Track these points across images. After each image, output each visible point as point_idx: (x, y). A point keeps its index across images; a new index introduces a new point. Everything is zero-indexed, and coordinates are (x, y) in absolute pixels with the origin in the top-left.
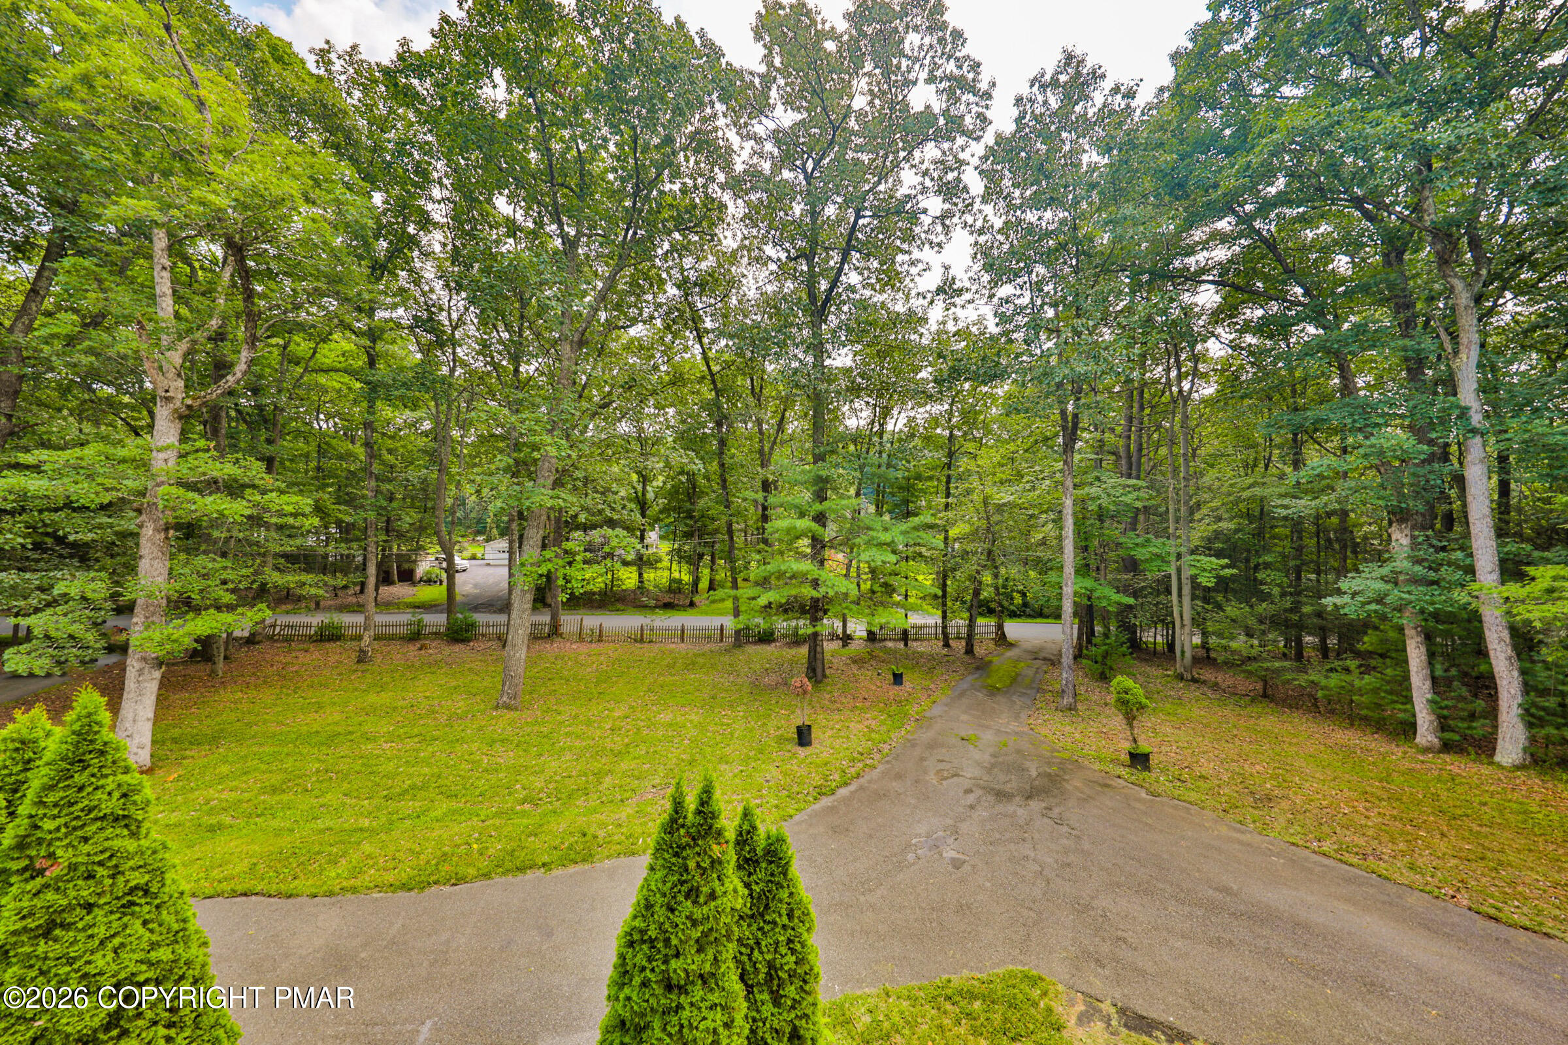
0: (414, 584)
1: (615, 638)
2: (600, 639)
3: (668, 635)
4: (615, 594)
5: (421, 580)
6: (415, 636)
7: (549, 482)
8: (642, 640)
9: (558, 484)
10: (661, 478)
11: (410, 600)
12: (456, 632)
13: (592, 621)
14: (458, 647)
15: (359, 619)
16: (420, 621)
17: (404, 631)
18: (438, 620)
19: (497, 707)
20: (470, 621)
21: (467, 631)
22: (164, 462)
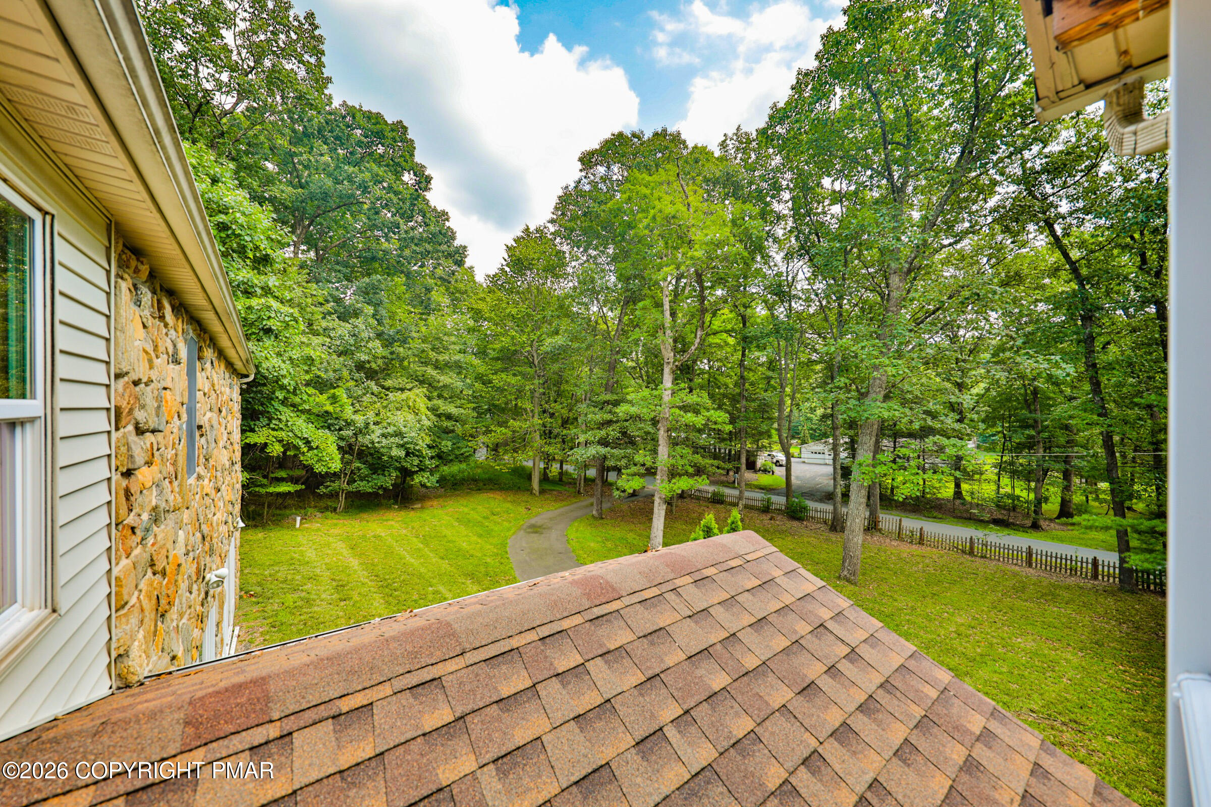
0: (756, 472)
1: (937, 544)
2: (921, 542)
3: (1006, 555)
4: (929, 501)
5: (760, 470)
6: (766, 509)
7: (880, 397)
8: (971, 553)
9: (887, 398)
10: (982, 385)
11: (755, 483)
12: (793, 511)
13: (911, 523)
14: (796, 524)
15: (736, 493)
16: (769, 500)
17: (759, 504)
18: (779, 501)
19: (839, 578)
20: (803, 505)
21: (801, 512)
22: (667, 397)
